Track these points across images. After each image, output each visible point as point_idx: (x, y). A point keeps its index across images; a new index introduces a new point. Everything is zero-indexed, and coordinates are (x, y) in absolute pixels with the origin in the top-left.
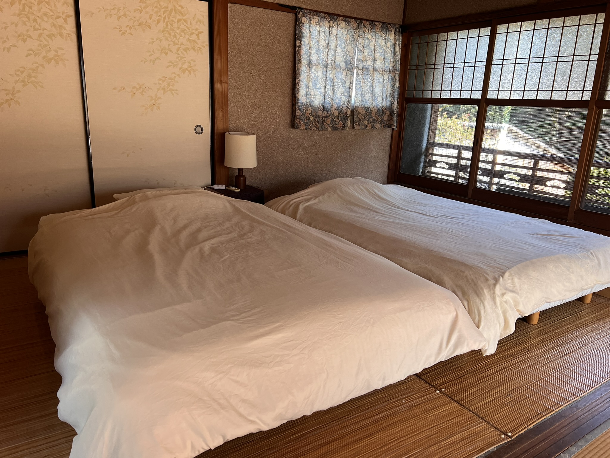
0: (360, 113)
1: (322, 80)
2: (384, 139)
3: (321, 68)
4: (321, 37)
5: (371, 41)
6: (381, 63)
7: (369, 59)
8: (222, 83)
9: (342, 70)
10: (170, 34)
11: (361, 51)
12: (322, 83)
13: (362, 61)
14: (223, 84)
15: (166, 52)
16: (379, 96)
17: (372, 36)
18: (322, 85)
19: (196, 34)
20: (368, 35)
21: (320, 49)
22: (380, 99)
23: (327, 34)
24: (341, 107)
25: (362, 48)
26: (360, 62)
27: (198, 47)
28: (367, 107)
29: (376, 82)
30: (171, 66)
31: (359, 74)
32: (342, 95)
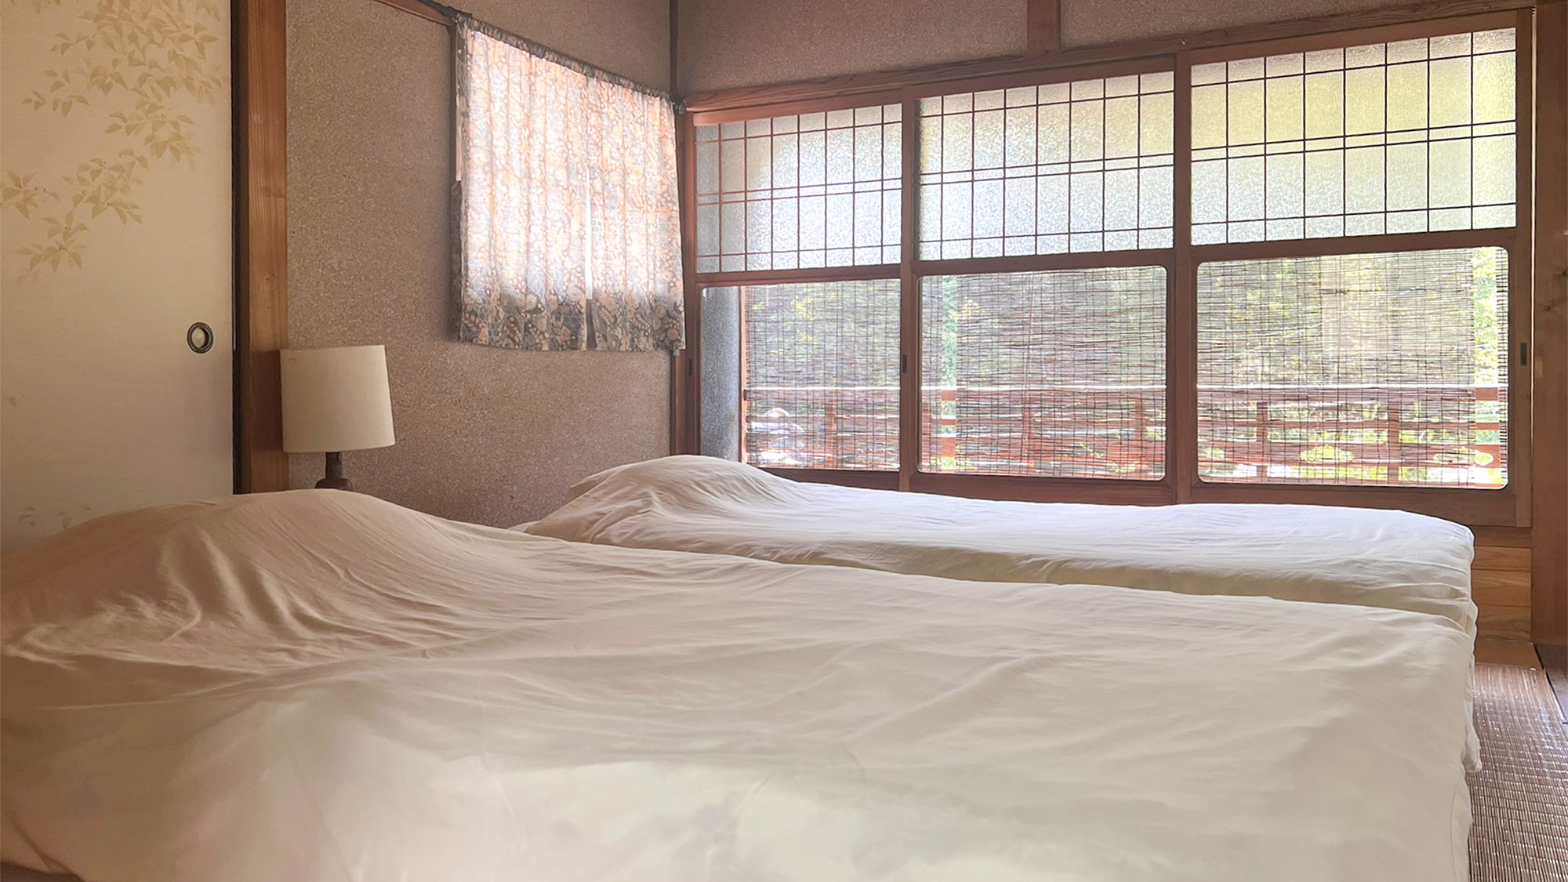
0: (605, 307)
1: (522, 210)
2: (657, 380)
3: (516, 179)
4: (512, 97)
5: (614, 123)
6: (638, 181)
7: (613, 167)
8: (269, 196)
9: (560, 188)
10: (120, 31)
11: (598, 145)
12: (521, 220)
13: (601, 170)
14: (272, 198)
15: (107, 81)
16: (641, 265)
17: (617, 112)
18: (521, 223)
19: (196, 42)
20: (608, 107)
21: (512, 128)
22: (642, 273)
23: (526, 90)
24: (565, 288)
25: (598, 137)
26: (596, 174)
27: (203, 82)
28: (617, 291)
29: (630, 228)
30: (120, 127)
31: (597, 203)
32: (563, 255)
